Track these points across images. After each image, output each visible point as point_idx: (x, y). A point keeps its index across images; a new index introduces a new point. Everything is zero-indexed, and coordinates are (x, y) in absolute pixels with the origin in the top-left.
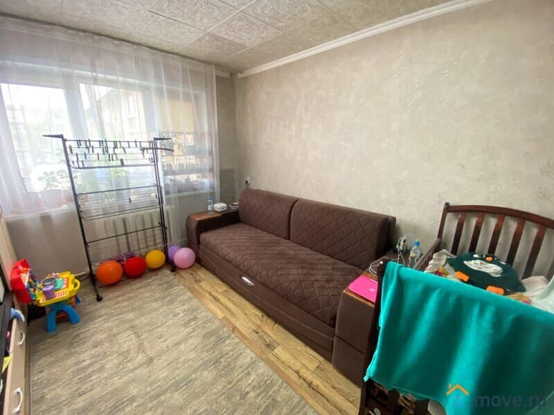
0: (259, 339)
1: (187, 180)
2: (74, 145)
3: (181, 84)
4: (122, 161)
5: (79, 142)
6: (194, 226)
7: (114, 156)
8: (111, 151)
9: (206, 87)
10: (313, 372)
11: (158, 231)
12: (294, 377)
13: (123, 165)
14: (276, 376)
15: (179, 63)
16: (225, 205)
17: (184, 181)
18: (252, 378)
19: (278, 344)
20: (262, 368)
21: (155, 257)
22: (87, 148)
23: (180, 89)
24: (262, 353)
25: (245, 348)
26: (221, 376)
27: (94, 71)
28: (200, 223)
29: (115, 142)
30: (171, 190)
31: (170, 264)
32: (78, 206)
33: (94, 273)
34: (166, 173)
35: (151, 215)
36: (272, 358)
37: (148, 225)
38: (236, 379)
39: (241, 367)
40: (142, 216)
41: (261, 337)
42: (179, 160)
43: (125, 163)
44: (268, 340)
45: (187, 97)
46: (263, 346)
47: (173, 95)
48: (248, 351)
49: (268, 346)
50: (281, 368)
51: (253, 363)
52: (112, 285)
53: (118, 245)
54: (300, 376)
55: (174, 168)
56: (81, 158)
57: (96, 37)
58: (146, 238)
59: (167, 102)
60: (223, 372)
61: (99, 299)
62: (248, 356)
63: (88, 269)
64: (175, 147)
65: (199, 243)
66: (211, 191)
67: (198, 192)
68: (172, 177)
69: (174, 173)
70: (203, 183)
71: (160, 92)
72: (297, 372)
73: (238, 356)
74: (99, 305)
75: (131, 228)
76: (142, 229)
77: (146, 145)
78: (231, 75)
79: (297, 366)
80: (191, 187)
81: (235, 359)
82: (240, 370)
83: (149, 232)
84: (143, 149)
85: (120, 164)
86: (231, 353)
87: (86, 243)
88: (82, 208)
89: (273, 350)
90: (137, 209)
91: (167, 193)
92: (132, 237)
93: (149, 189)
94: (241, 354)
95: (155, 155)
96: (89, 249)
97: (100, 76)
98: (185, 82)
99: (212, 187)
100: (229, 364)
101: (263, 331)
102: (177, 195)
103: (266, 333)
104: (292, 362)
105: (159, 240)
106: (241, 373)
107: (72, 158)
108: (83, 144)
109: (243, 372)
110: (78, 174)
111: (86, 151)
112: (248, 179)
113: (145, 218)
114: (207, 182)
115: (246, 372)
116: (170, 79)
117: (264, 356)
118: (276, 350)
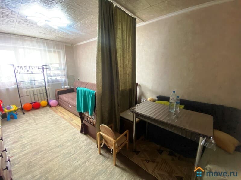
1: (56, 79)
2: (17, 68)
3: (52, 48)
4: (32, 72)
5: (18, 67)
6: (57, 93)
7: (29, 71)
8: (28, 69)
9: (62, 49)
11: (45, 94)
13: (32, 73)
15: (52, 42)
16: (69, 86)
17: (55, 79)
21: (44, 103)
22: (21, 68)
23: (52, 50)
27: (23, 46)
28: (59, 91)
29: (30, 67)
30: (50, 82)
31: (49, 105)
32: (18, 86)
33: (23, 108)
34: (48, 76)
35: (43, 90)
37: (41, 92)
40: (40, 90)
42: (53, 72)
43: (33, 73)
45: (55, 52)
47: (49, 51)
52: (29, 110)
53: (31, 99)
55: (51, 75)
56: (19, 71)
57: (24, 37)
58: (41, 97)
59: (47, 54)
61: (24, 114)
63: (21, 106)
64: (52, 68)
65: (58, 98)
66: (65, 82)
67: (60, 83)
68: (50, 78)
69: (51, 76)
70: (62, 80)
71: (45, 50)
74: (24, 115)
75: (35, 93)
76: (39, 93)
77: (40, 67)
78: (72, 45)
80: (57, 81)
83: (42, 95)
84: (39, 69)
85: (31, 73)
87: (20, 97)
88: (19, 86)
90: (37, 87)
91: (48, 83)
92: (36, 96)
93: (42, 81)
95: (43, 70)
96: (21, 98)
97: (25, 47)
98: (54, 48)
99: (65, 81)
102: (52, 83)
105: (46, 97)
107: (16, 71)
108: (19, 67)
110: (18, 76)
111: (20, 69)
112: (79, 78)
113: (41, 90)
114: (63, 79)
116: (48, 47)
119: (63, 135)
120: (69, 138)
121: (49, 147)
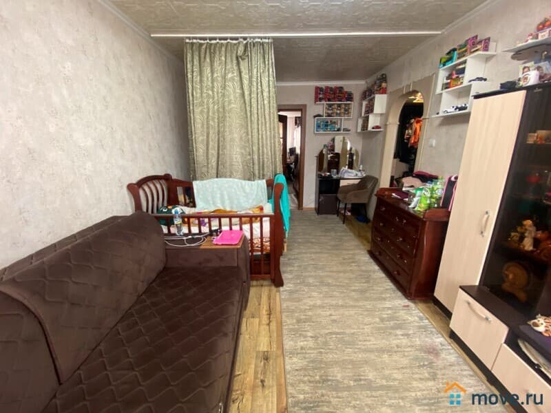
0: (268, 373)
10: (259, 317)
12: (273, 325)
14: (285, 332)
18: (302, 343)
19: (258, 352)
20: (288, 344)
24: (277, 357)
25: (289, 373)
26: (326, 363)
36: (275, 346)
38: (315, 352)
39: (305, 358)
41: (264, 373)
44: (262, 363)
46: (271, 363)
48: (288, 367)
49: (266, 359)
50: (275, 335)
51: (293, 353)
54: (270, 322)
60: (323, 366)
62: (292, 363)
72: (269, 324)
73: (301, 370)
79: (264, 328)
81: (305, 369)
82: (307, 356)
86: (306, 379)
89: (268, 352)
94: (297, 370)
100: (314, 369)
101: (256, 378)
103: (256, 372)
104: (264, 333)
106: (308, 353)
109: (306, 353)
115: (304, 351)
117: (279, 352)
118: (265, 350)
119: (314, 306)
120: (306, 290)
121: (343, 292)
